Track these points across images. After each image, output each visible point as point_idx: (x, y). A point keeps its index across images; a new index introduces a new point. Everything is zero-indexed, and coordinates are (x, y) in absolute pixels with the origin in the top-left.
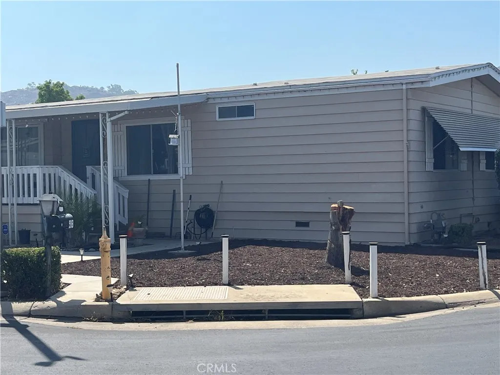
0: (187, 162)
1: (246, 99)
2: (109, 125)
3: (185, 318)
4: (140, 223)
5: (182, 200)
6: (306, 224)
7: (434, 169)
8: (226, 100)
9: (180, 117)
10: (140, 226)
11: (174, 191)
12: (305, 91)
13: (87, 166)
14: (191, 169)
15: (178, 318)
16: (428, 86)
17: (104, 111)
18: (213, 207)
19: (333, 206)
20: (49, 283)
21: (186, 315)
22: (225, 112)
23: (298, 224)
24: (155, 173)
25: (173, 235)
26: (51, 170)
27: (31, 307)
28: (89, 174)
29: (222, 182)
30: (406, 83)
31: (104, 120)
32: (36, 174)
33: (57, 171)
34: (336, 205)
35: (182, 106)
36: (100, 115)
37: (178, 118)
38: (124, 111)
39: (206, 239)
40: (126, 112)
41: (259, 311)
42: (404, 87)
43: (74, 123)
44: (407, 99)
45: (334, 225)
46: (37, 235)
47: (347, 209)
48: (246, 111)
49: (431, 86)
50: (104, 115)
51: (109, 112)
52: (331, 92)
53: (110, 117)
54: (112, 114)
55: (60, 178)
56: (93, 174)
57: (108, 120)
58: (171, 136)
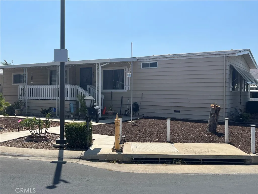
0: (128, 85)
1: (154, 60)
2: (100, 68)
3: (159, 162)
4: (111, 109)
5: (132, 100)
6: (179, 111)
7: (232, 90)
8: (145, 60)
9: (132, 65)
10: (111, 110)
11: (122, 96)
12: (180, 57)
13: (87, 86)
14: (129, 88)
15: (156, 162)
16: (235, 55)
17: (99, 62)
18: (139, 103)
19: (211, 105)
20: (88, 140)
21: (160, 160)
22: (144, 65)
23: (175, 111)
24: (114, 89)
25: (121, 114)
26: (73, 86)
27: (81, 154)
28: (88, 89)
29: (142, 93)
30: (226, 54)
31: (98, 66)
32: (68, 88)
33: (76, 87)
34: (213, 105)
35: (133, 61)
36: (97, 64)
37: (131, 65)
38: (107, 63)
39: (135, 116)
40: (108, 63)
41: (198, 160)
42: (225, 56)
43: (81, 69)
44: (226, 61)
45: (213, 114)
46: (68, 113)
47: (217, 107)
48: (154, 65)
49: (237, 55)
50: (98, 64)
51: (100, 63)
52: (188, 58)
53: (101, 65)
54: (102, 64)
55: (77, 90)
56: (89, 89)
57: (100, 66)
58: (128, 73)
